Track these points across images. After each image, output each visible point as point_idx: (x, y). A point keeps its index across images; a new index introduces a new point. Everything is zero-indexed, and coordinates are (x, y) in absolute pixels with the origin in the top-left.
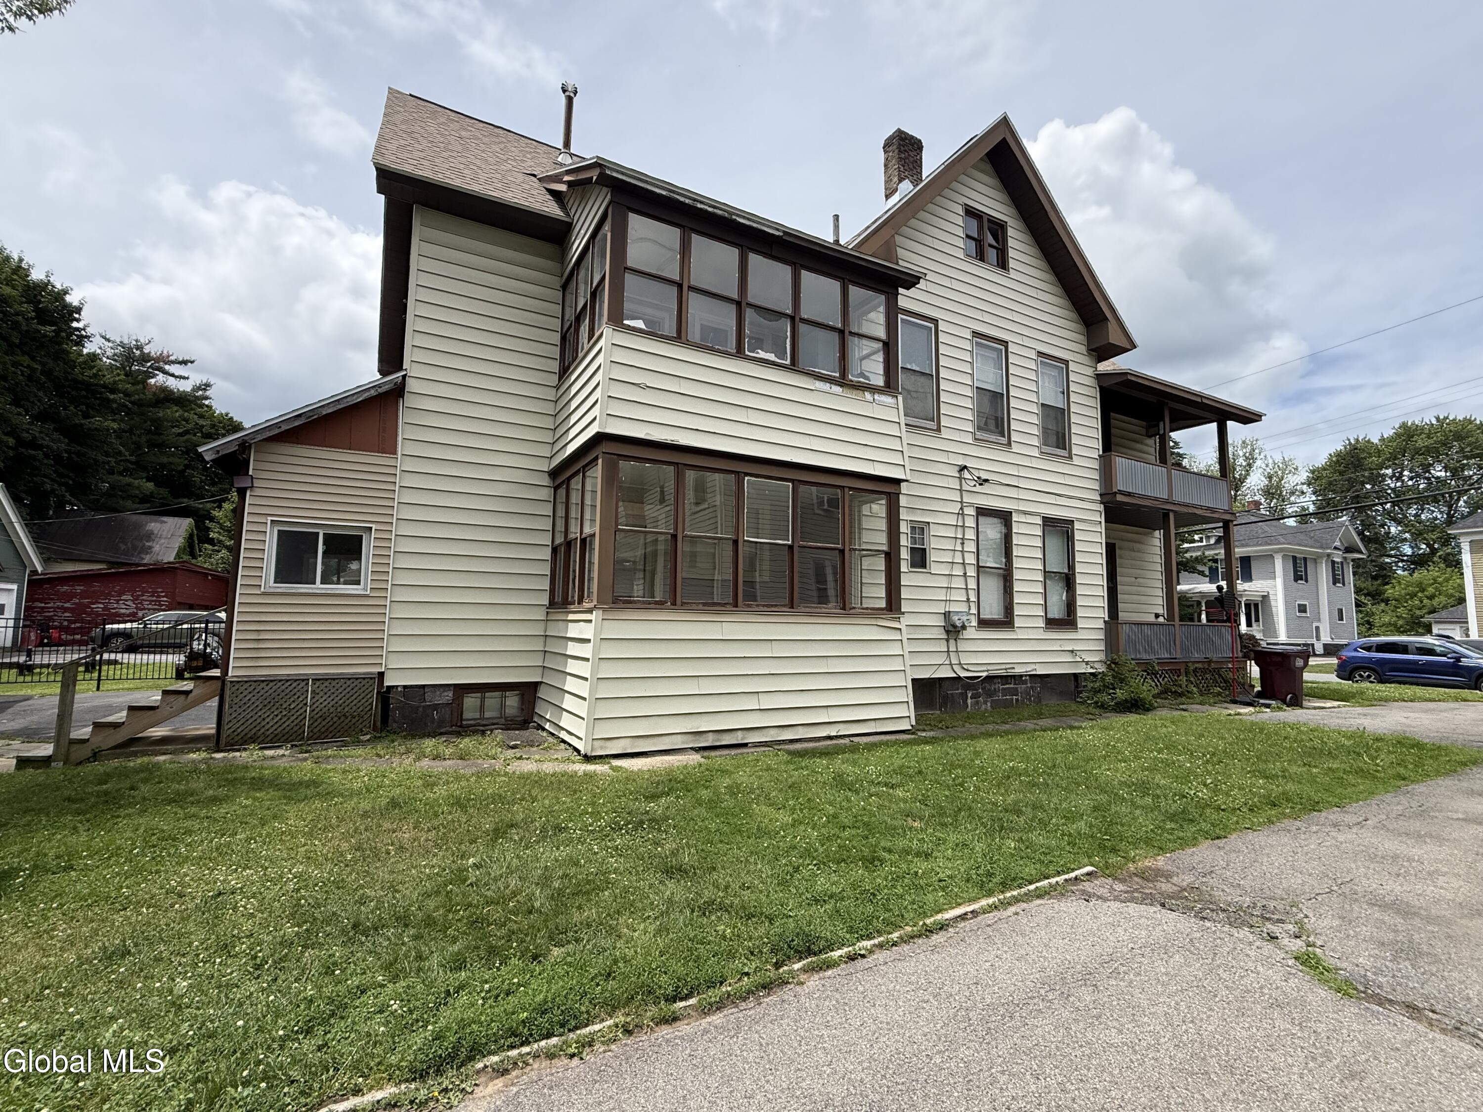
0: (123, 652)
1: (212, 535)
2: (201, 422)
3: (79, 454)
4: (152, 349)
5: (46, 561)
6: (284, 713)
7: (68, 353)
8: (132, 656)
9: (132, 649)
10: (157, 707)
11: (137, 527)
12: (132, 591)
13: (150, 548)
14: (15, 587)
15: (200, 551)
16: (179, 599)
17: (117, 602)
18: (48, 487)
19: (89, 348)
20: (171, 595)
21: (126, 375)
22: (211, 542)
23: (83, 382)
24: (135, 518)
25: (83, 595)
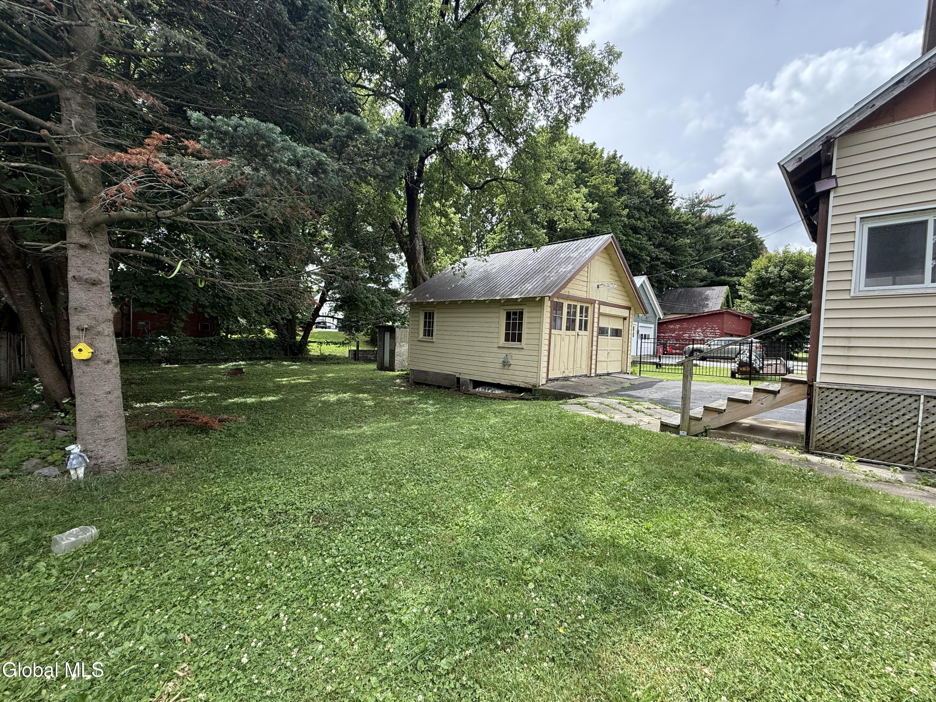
0: (699, 360)
1: (740, 293)
2: (730, 230)
3: (674, 260)
4: (703, 197)
5: (665, 314)
6: (884, 429)
7: (667, 210)
8: (705, 362)
9: (703, 359)
10: (750, 402)
11: (701, 294)
12: (701, 327)
13: (707, 304)
14: (653, 326)
15: (733, 303)
16: (725, 331)
17: (695, 333)
18: (663, 278)
19: (676, 204)
20: (721, 329)
21: (692, 214)
22: (740, 297)
23: (674, 223)
24: (699, 289)
25: (680, 329)
